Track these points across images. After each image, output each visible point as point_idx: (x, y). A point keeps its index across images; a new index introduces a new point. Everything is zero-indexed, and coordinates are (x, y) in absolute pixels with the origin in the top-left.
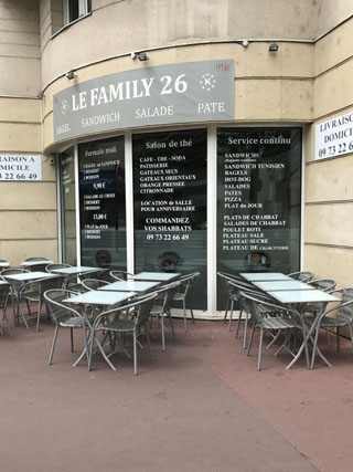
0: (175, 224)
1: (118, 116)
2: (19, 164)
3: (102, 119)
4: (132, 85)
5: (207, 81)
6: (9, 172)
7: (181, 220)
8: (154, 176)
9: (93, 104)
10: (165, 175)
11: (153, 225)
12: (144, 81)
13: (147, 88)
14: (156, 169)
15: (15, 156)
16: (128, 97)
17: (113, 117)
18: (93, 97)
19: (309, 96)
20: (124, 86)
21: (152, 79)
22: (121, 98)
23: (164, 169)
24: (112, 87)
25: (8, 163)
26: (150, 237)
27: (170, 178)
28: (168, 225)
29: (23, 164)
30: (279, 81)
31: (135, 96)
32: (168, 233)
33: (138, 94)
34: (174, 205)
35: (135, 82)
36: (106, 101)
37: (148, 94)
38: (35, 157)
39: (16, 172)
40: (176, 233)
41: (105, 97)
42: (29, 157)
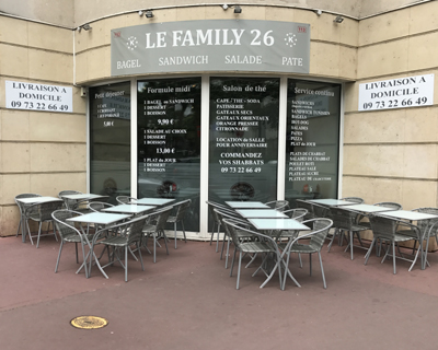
0: (248, 159)
1: (205, 59)
2: (52, 94)
3: (187, 60)
4: (221, 33)
5: (290, 39)
6: (41, 101)
7: (255, 155)
8: (230, 115)
9: (175, 44)
10: (240, 115)
11: (228, 159)
12: (235, 31)
13: (238, 38)
14: (232, 110)
15: (47, 86)
16: (217, 43)
17: (200, 60)
18: (175, 38)
19: (355, 61)
20: (214, 33)
21: (242, 31)
22: (210, 43)
23: (240, 110)
24: (200, 32)
25: (40, 93)
26: (224, 170)
27: (245, 118)
28: (242, 159)
29: (55, 94)
30: (338, 47)
31: (225, 43)
32: (241, 166)
33: (229, 41)
34: (249, 142)
35: (225, 31)
36: (192, 44)
37: (238, 43)
38: (67, 88)
39: (48, 102)
40: (249, 166)
41: (191, 40)
42: (61, 88)
